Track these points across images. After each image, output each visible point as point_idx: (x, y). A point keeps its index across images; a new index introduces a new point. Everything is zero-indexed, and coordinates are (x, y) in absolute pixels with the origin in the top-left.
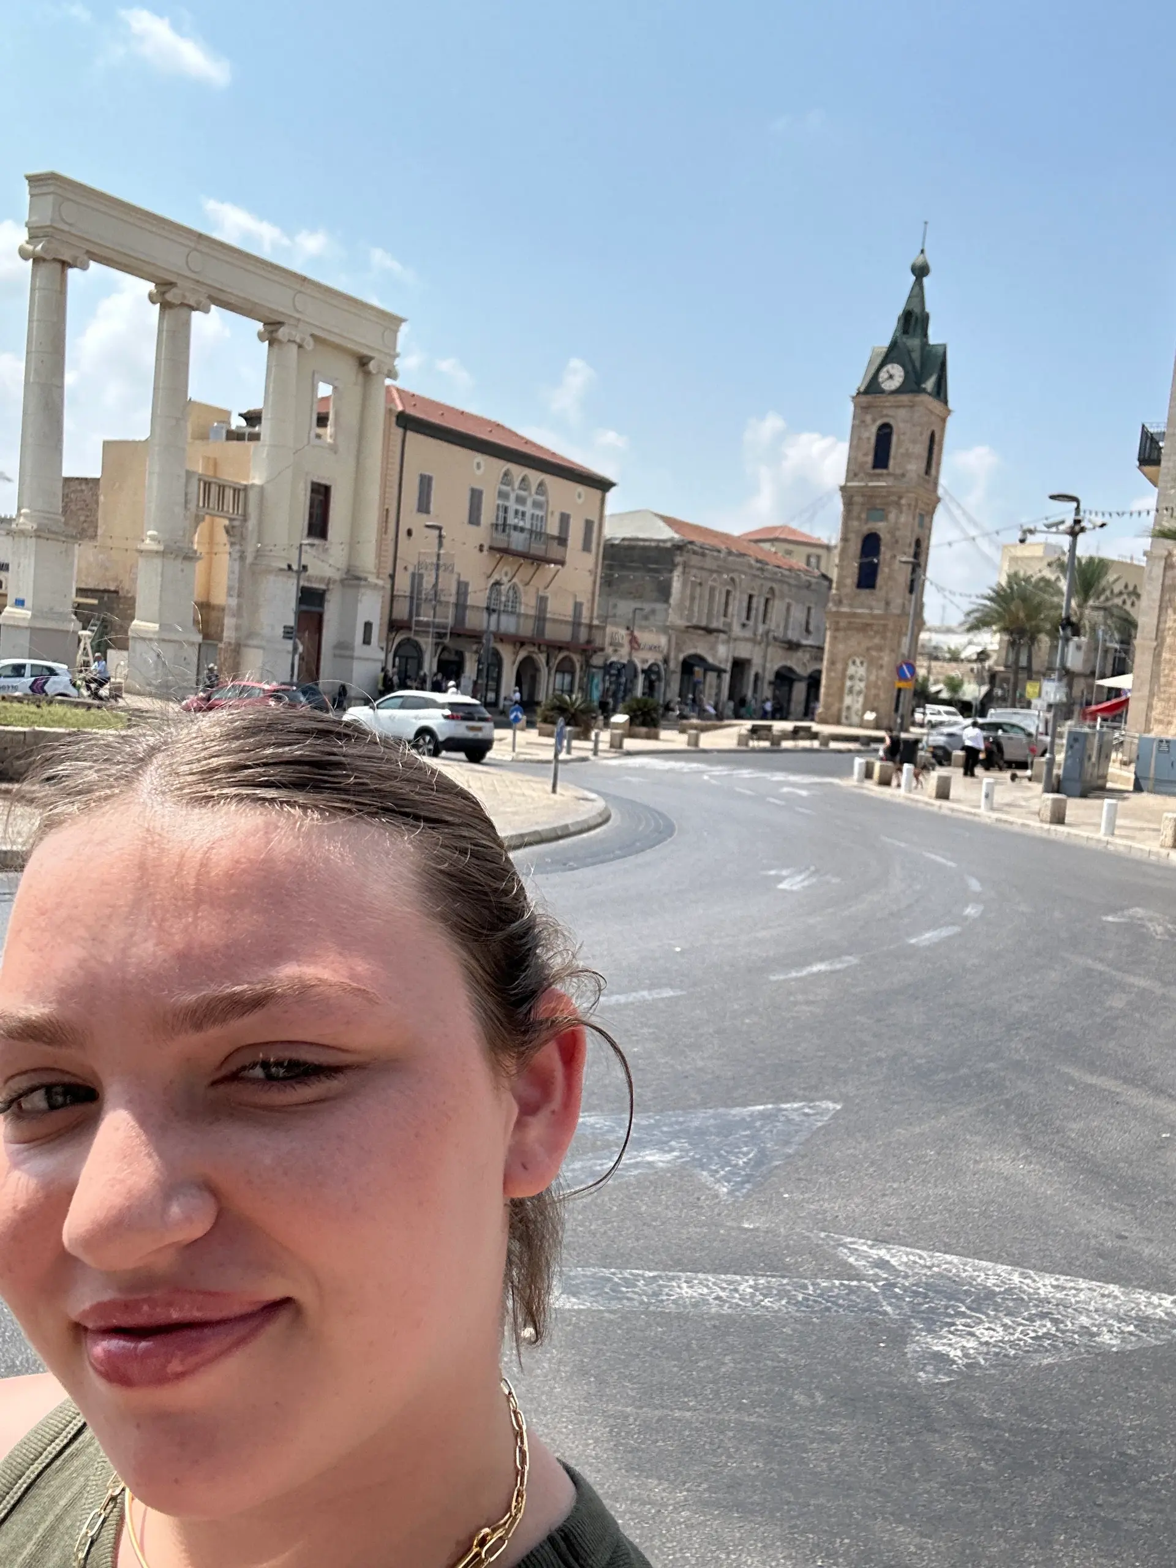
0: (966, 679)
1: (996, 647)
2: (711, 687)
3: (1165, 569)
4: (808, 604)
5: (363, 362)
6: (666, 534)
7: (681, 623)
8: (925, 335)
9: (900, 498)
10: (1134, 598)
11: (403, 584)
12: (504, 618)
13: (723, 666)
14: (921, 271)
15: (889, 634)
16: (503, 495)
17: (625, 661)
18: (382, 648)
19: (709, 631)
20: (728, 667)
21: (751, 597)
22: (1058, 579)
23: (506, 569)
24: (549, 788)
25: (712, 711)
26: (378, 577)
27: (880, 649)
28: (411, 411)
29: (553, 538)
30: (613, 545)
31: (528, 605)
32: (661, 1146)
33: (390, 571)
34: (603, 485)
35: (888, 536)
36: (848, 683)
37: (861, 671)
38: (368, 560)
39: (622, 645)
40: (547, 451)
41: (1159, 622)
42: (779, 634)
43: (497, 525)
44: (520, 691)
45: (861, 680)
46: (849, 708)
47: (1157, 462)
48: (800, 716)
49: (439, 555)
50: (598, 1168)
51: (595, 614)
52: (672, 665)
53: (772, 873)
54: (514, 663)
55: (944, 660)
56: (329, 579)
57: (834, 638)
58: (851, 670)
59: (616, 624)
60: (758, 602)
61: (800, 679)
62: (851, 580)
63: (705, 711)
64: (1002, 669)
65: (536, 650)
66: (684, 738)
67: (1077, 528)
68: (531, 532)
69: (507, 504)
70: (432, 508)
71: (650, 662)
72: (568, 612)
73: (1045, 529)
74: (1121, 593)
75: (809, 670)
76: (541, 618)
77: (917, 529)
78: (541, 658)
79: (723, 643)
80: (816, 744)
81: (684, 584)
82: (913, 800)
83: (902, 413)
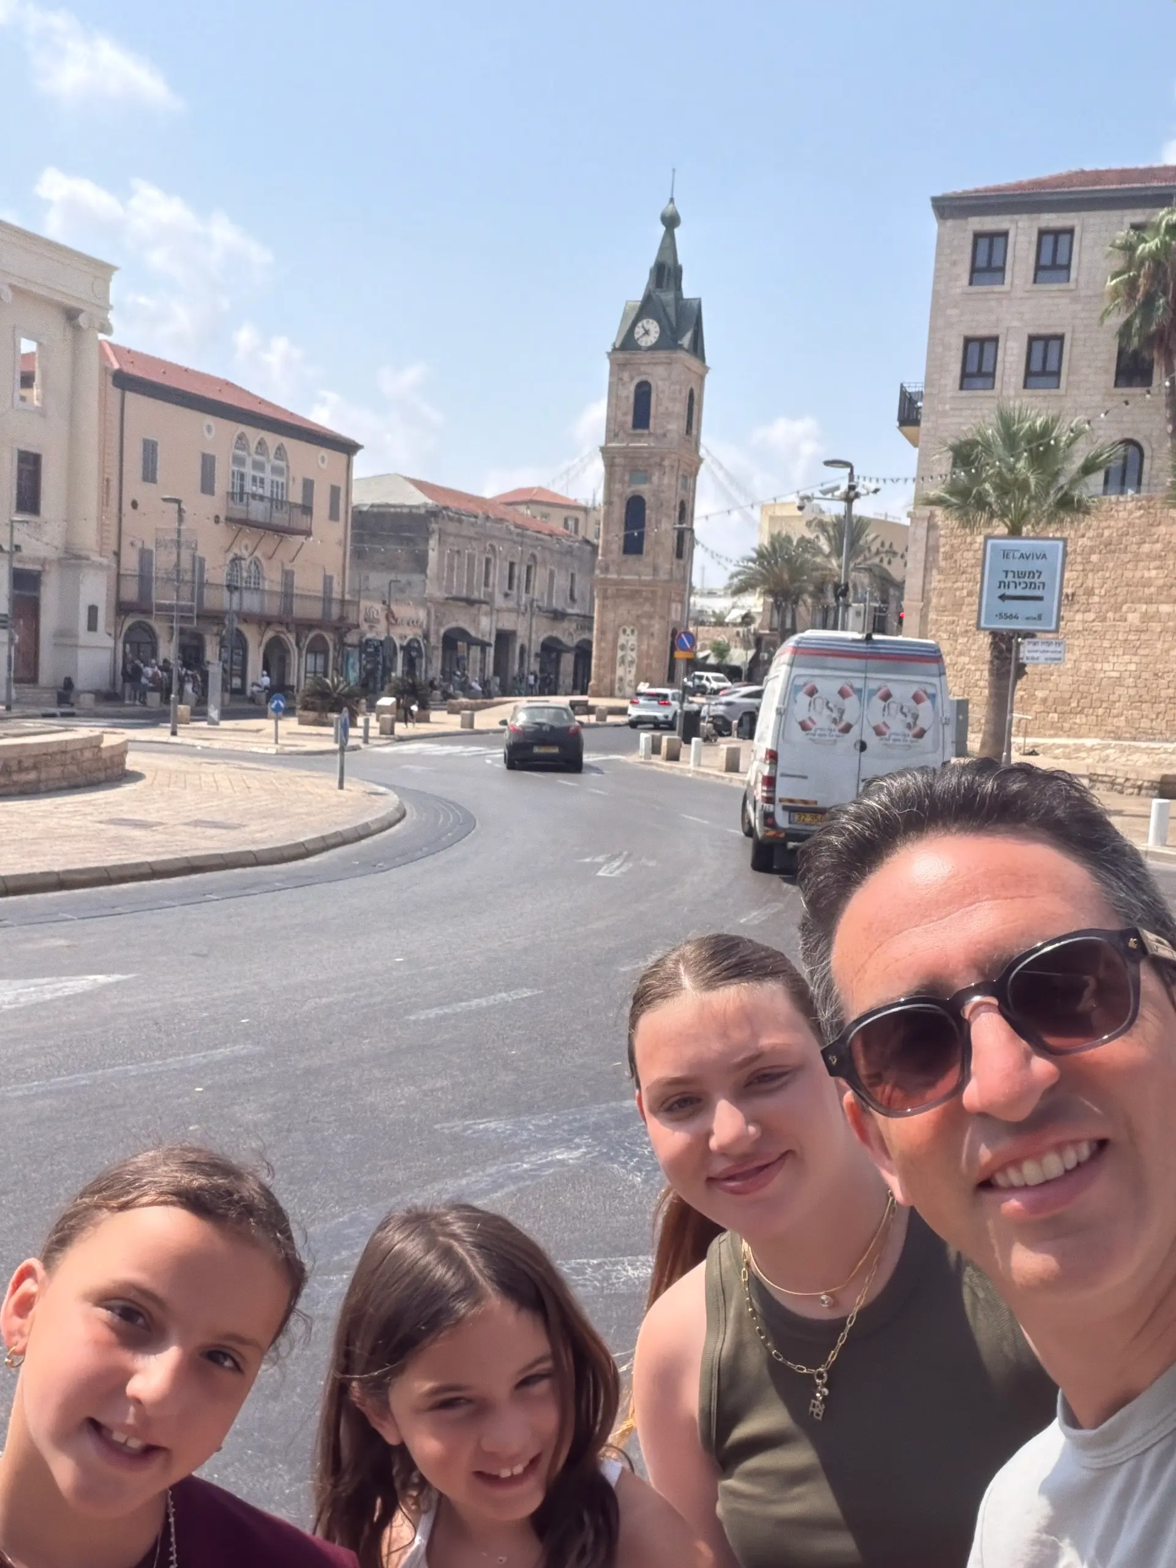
0: (732, 644)
1: (760, 609)
2: (475, 662)
3: (928, 530)
4: (571, 571)
5: (71, 315)
6: (418, 499)
7: (440, 594)
8: (679, 288)
9: (663, 459)
10: (890, 556)
11: (131, 561)
12: (247, 596)
13: (486, 639)
14: (671, 221)
15: (659, 602)
16: (239, 461)
17: (383, 638)
18: (110, 635)
19: (470, 602)
20: (493, 641)
21: (512, 565)
22: (817, 537)
23: (245, 541)
24: (336, 784)
25: (479, 688)
26: (101, 556)
27: (650, 617)
28: (129, 369)
29: (296, 505)
30: (360, 512)
31: (272, 580)
32: (567, 1143)
33: (115, 548)
34: (349, 448)
35: (652, 499)
36: (620, 653)
37: (632, 640)
38: (88, 537)
39: (378, 621)
40: (285, 411)
41: (924, 583)
42: (544, 604)
43: (233, 493)
44: (269, 675)
45: (632, 650)
46: (621, 679)
47: (916, 422)
48: (570, 690)
49: (179, 531)
50: (514, 1171)
51: (347, 589)
52: (433, 640)
53: (588, 860)
54: (260, 645)
55: (710, 624)
56: (45, 559)
57: (603, 607)
58: (622, 639)
59: (368, 598)
60: (520, 571)
61: (568, 650)
62: (617, 545)
63: (471, 688)
64: (767, 632)
65: (284, 630)
66: (457, 719)
67: (852, 494)
68: (271, 500)
69: (243, 470)
70: (158, 477)
71: (409, 638)
72: (316, 586)
73: (821, 496)
74: (878, 553)
75: (576, 640)
76: (288, 595)
77: (681, 492)
78: (290, 639)
79: (486, 614)
80: (593, 719)
81: (441, 554)
82: (703, 774)
83: (660, 370)
